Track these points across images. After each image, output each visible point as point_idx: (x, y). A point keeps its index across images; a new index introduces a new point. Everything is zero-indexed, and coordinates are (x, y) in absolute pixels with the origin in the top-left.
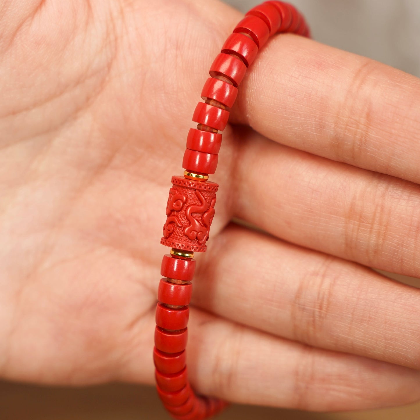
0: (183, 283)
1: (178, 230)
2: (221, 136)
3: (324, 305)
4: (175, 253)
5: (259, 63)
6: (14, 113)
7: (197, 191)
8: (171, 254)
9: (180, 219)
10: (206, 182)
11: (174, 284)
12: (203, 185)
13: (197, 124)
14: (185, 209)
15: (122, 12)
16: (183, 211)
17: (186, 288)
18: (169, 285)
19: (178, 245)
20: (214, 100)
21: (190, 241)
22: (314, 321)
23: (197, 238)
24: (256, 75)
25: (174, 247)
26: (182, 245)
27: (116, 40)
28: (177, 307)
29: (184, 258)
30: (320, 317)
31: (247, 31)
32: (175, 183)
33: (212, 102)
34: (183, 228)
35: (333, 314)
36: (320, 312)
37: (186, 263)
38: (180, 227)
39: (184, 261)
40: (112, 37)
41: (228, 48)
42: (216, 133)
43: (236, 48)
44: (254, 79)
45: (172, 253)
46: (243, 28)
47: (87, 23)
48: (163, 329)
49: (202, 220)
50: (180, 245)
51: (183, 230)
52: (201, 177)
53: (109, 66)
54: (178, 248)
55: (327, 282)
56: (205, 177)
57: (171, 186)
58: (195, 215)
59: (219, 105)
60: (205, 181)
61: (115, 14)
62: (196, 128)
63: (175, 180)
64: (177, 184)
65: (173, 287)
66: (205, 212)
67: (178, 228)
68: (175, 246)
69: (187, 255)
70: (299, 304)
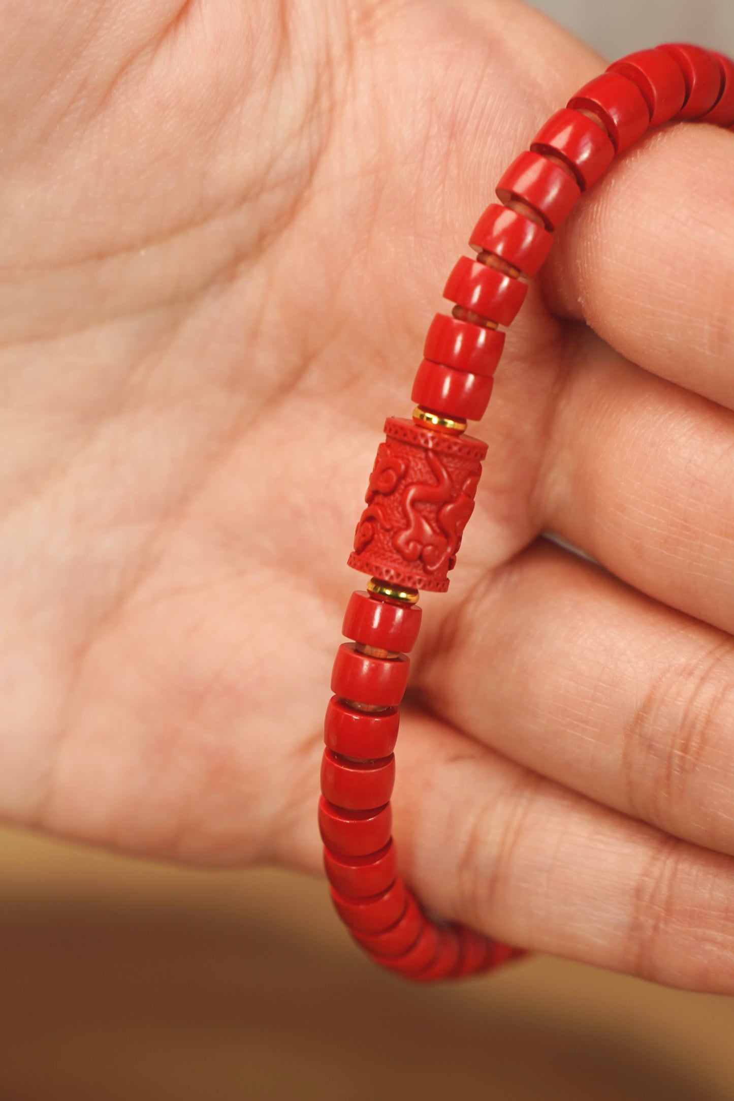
0: (389, 657)
1: (382, 538)
2: (502, 336)
3: (693, 744)
4: (375, 588)
5: (611, 182)
6: (101, 254)
7: (431, 454)
8: (369, 591)
9: (389, 512)
10: (461, 436)
11: (369, 657)
12: (456, 444)
13: (452, 304)
14: (401, 491)
15: (350, 47)
16: (397, 495)
17: (392, 669)
18: (357, 659)
19: (388, 572)
20: (496, 255)
21: (405, 563)
22: (669, 776)
23: (421, 557)
24: (599, 209)
25: (378, 576)
26: (398, 575)
27: (332, 109)
28: (372, 707)
29: (395, 602)
30: (683, 769)
31: (593, 107)
32: (392, 434)
33: (490, 260)
34: (392, 533)
35: (709, 767)
36: (682, 759)
37: (400, 613)
38: (388, 530)
39: (394, 607)
40: (325, 103)
41: (543, 142)
42: (493, 330)
43: (560, 141)
44: (594, 217)
45: (371, 587)
46: (586, 99)
47: (276, 68)
48: (338, 755)
49: (438, 520)
50: (392, 572)
51: (394, 538)
52: (450, 423)
53: (313, 165)
54: (387, 578)
55: (709, 691)
56: (459, 426)
57: (383, 438)
58: (421, 506)
59: (506, 268)
60: (456, 433)
61: (337, 50)
62: (450, 314)
63: (393, 429)
64: (397, 436)
65: (366, 665)
66: (446, 503)
67: (382, 531)
68: (381, 574)
69: (403, 595)
70: (641, 736)
